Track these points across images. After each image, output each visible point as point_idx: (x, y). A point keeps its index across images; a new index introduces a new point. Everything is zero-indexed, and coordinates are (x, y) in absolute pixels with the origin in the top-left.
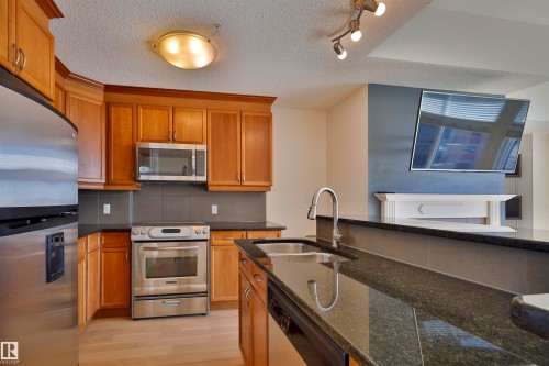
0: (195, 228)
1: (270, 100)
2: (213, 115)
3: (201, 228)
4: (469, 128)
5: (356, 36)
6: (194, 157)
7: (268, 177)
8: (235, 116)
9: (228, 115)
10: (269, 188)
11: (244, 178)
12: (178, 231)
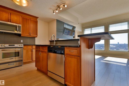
0: (19, 45)
1: (37, 18)
2: (23, 18)
3: (21, 45)
4: (69, 30)
5: (57, 11)
6: (18, 27)
7: (37, 34)
8: (29, 19)
9: (27, 19)
10: (37, 37)
11: (31, 34)
12: (14, 45)
